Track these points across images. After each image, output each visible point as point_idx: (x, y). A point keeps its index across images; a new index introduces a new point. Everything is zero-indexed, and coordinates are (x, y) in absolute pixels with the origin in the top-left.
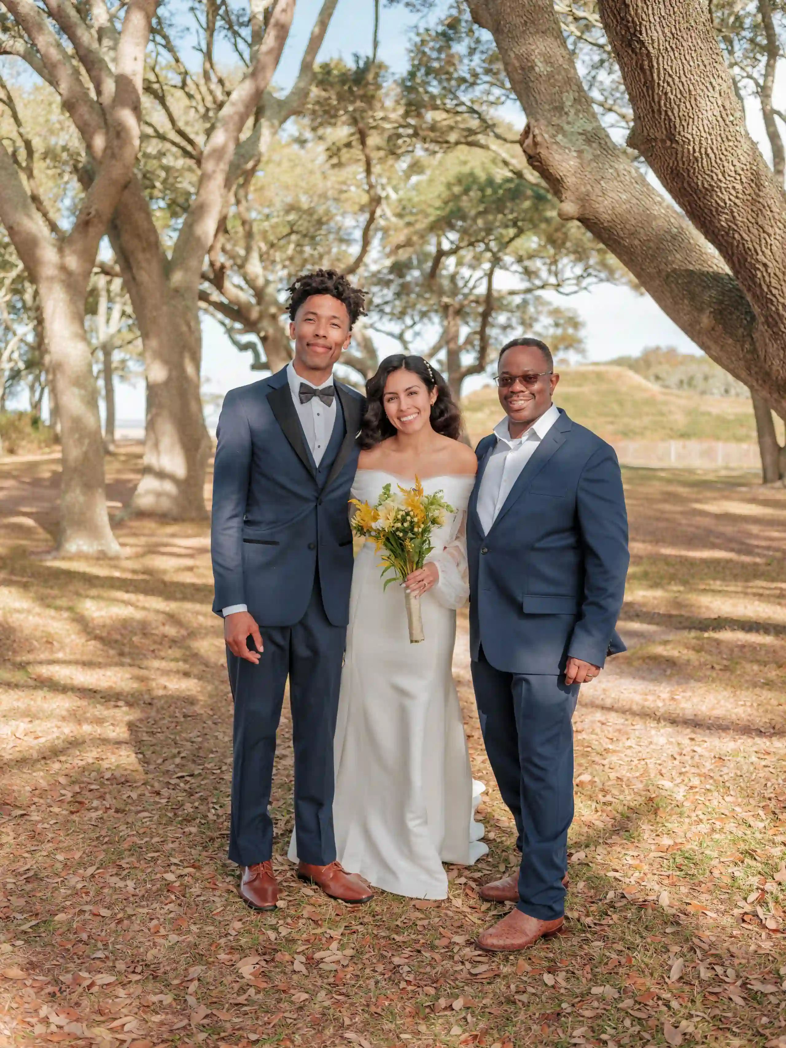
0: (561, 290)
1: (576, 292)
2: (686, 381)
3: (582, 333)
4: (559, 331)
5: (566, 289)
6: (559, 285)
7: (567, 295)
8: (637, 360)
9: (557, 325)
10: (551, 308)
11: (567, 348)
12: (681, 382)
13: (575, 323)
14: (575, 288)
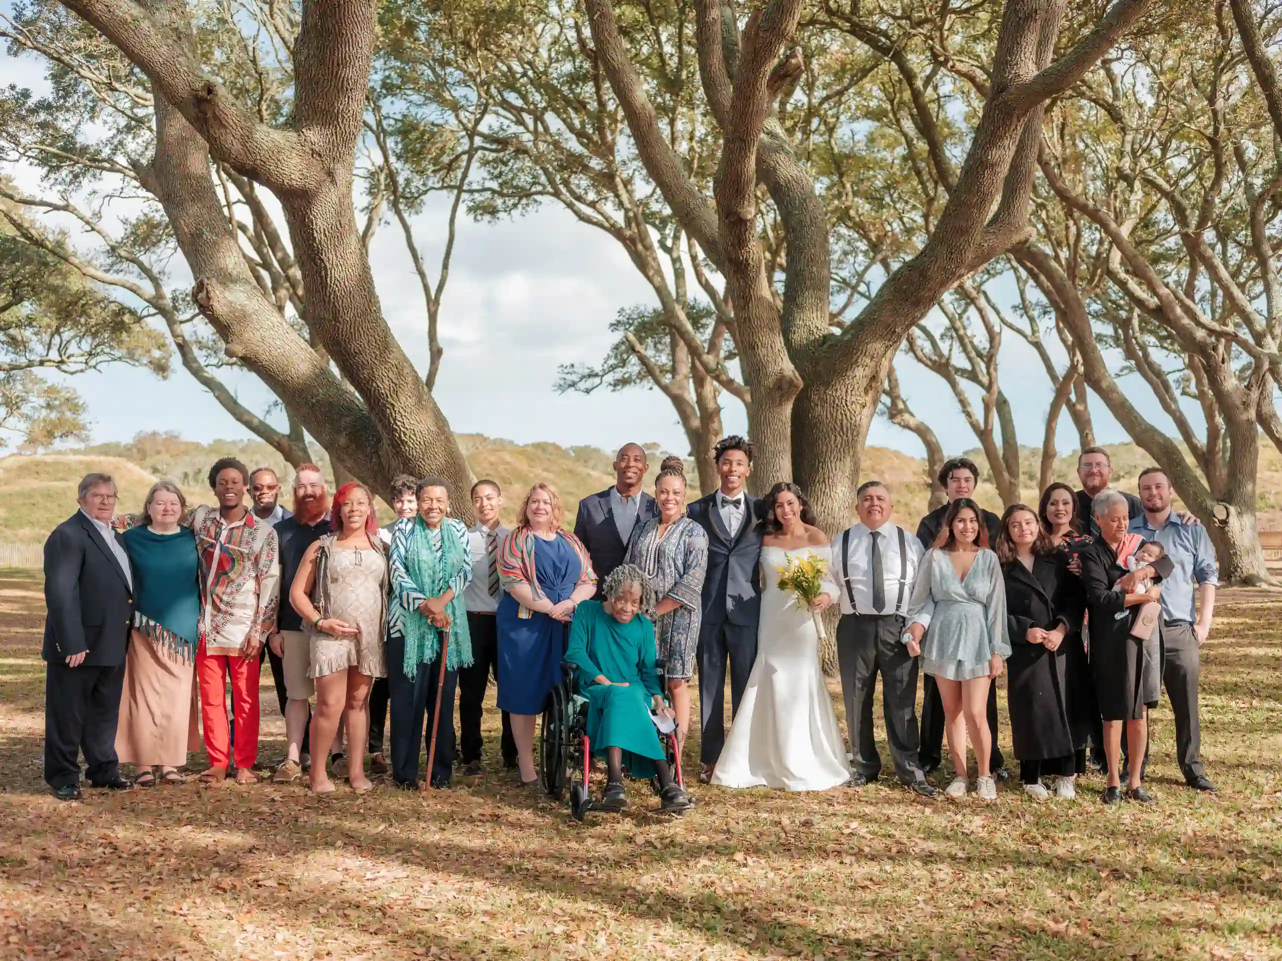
0: (64, 367)
1: (82, 371)
2: (191, 474)
3: (84, 418)
4: (54, 415)
5: (72, 367)
6: (62, 362)
7: (72, 373)
8: (128, 448)
9: (49, 406)
10: (45, 387)
11: (64, 435)
12: (186, 475)
13: (76, 407)
14: (83, 366)
